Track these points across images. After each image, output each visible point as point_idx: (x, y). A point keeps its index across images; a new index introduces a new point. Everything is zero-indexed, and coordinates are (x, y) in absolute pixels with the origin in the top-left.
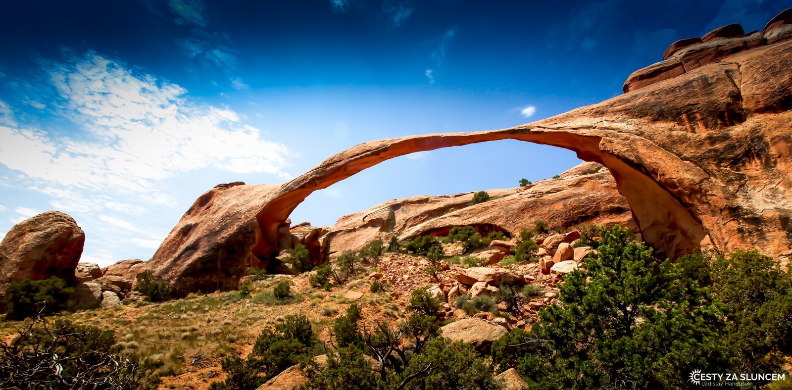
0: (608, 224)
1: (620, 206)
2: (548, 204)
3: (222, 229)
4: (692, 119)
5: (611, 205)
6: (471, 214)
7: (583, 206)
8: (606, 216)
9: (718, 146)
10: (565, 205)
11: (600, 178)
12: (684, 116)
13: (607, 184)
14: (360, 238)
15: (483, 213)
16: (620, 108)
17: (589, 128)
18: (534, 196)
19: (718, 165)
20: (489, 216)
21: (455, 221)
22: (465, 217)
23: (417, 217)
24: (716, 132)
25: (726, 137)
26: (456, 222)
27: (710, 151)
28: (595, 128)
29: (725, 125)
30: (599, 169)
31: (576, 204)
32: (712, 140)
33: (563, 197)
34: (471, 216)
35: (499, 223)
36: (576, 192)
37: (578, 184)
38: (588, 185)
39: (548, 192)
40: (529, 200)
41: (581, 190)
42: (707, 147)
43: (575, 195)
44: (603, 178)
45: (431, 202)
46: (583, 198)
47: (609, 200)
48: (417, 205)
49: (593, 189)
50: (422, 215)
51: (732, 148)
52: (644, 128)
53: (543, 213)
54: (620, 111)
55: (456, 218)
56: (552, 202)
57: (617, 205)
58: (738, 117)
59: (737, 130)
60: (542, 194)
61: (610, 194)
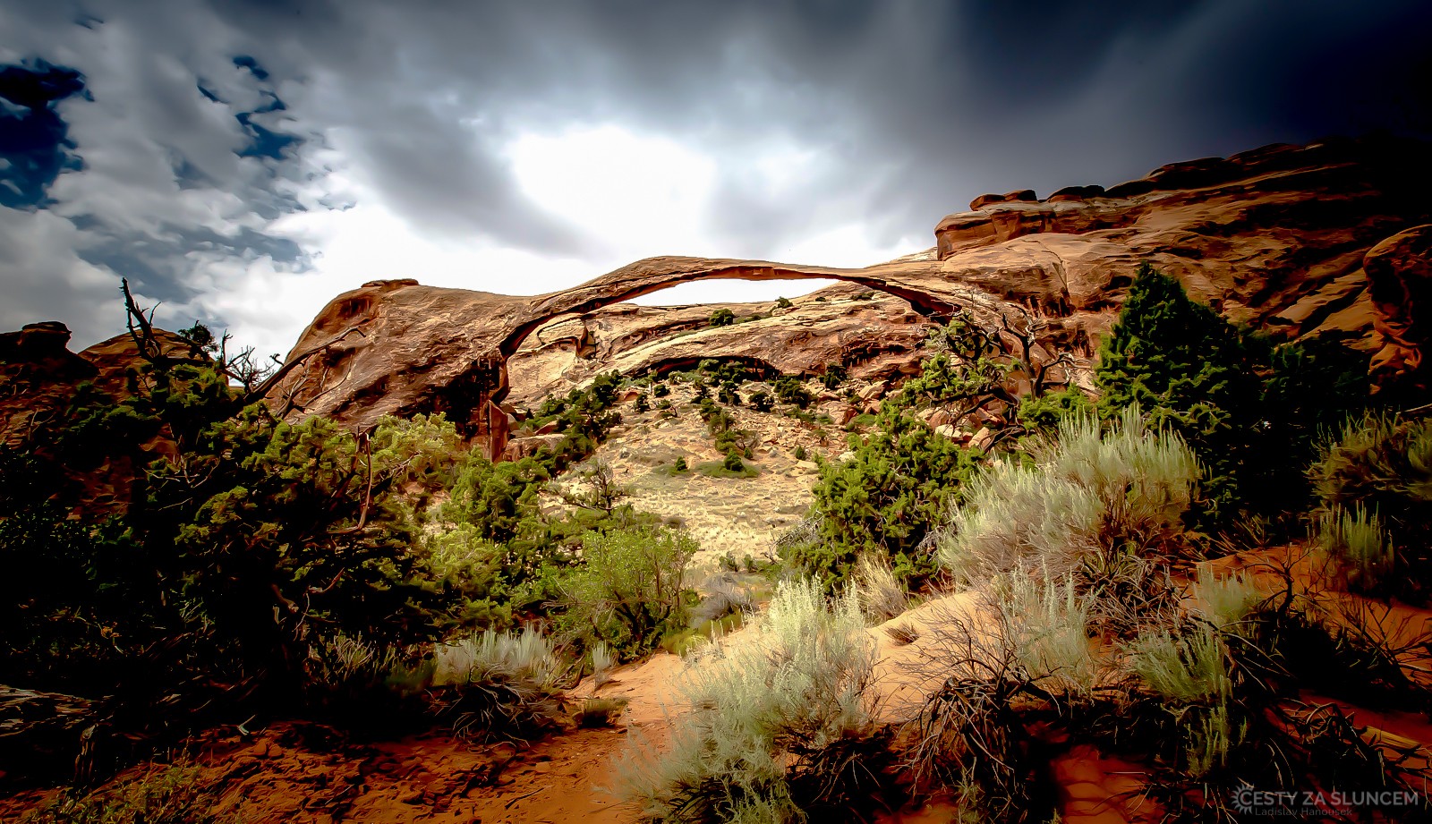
0: (889, 365)
1: (900, 344)
2: (821, 336)
3: (432, 364)
4: (1035, 305)
5: (889, 343)
6: (721, 341)
7: (861, 342)
8: (886, 355)
9: (1055, 333)
10: (841, 340)
11: (876, 307)
12: (1029, 301)
13: (883, 316)
14: (547, 366)
15: (740, 341)
16: (974, 278)
17: (947, 293)
18: (801, 324)
19: (1056, 349)
20: (748, 347)
21: (700, 350)
22: (712, 345)
23: (627, 338)
24: (1052, 320)
25: (1060, 327)
26: (702, 352)
27: (1050, 336)
28: (953, 295)
29: (1059, 315)
30: (873, 294)
31: (853, 339)
32: (1052, 327)
33: (838, 328)
34: (721, 344)
35: (764, 356)
36: (851, 322)
37: (852, 312)
38: (863, 314)
39: (818, 320)
40: (796, 328)
41: (855, 321)
42: (1048, 333)
43: (849, 327)
44: (878, 308)
45: (642, 316)
46: (860, 331)
47: (888, 336)
48: (621, 317)
49: (869, 320)
50: (635, 334)
51: (1064, 336)
52: (998, 305)
53: (816, 346)
54: (974, 282)
55: (699, 346)
56: (827, 334)
57: (897, 343)
58: (1067, 310)
59: (1068, 322)
60: (812, 322)
61: (888, 328)
